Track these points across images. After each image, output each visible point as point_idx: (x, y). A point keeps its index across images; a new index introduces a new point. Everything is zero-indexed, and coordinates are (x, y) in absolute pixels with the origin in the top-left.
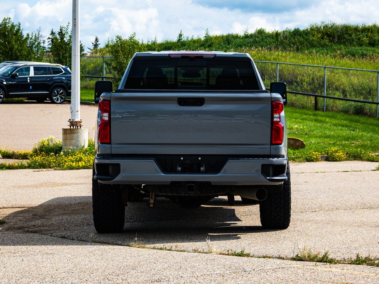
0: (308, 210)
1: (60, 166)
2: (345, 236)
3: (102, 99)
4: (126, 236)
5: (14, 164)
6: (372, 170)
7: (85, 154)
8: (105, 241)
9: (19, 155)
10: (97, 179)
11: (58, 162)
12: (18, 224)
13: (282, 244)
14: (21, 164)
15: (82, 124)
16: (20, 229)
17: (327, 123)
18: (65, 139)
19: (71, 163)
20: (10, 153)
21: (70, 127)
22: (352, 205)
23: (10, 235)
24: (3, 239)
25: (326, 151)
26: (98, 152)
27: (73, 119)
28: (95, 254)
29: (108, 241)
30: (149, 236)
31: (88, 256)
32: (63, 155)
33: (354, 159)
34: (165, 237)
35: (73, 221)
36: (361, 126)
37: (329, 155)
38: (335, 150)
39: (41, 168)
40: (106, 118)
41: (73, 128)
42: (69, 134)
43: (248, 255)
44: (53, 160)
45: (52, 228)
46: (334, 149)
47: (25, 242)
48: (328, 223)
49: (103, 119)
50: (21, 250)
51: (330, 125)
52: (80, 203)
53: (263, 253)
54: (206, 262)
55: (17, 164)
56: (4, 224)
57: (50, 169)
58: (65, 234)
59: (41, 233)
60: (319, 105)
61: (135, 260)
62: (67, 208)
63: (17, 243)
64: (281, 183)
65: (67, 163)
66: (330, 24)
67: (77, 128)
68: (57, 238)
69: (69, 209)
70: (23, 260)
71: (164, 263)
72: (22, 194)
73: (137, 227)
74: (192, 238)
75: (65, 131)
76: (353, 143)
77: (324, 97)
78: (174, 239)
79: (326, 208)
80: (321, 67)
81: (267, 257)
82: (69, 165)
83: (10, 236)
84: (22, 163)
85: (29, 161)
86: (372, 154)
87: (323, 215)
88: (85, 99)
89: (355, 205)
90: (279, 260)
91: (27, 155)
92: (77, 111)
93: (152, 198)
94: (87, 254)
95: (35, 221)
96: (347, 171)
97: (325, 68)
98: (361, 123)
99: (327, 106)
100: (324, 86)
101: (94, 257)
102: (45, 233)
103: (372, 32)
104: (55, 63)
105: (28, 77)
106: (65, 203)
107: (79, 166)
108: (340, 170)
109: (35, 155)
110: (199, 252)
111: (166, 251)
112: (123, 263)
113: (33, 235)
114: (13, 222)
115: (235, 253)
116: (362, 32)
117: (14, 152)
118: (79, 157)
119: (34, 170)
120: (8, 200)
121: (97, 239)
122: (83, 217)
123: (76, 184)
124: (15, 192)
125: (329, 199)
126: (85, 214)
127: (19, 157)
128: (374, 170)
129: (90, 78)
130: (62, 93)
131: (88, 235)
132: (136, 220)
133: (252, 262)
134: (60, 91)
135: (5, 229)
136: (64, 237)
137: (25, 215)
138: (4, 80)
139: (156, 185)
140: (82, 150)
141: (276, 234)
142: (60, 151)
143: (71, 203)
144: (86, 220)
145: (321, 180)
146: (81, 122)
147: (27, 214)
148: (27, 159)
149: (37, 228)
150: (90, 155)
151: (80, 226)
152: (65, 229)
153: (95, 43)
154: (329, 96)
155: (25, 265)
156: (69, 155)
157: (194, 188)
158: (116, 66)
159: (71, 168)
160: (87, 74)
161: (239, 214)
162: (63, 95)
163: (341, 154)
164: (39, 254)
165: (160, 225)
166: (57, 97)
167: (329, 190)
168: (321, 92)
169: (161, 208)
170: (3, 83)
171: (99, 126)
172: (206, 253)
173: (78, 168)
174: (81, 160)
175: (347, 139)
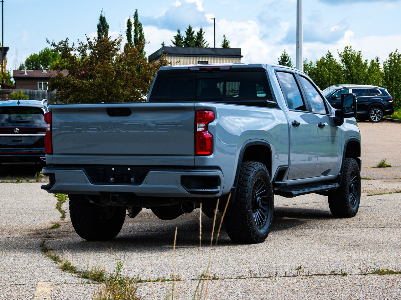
134: (377, 110)
157: (117, 198)
162: (380, 115)
166: (375, 116)
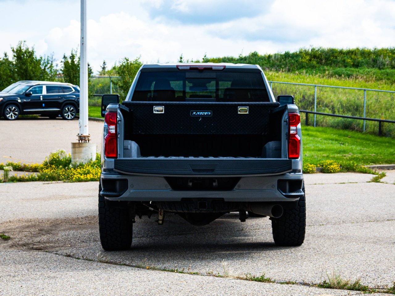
0: (315, 223)
1: (68, 179)
2: (365, 254)
3: (108, 111)
4: (134, 254)
5: (25, 177)
6: (367, 182)
7: (93, 166)
8: (112, 261)
9: (30, 167)
10: (104, 195)
11: (67, 175)
12: (23, 239)
13: (302, 265)
14: (32, 177)
15: (90, 138)
16: (25, 246)
17: (318, 137)
18: (74, 153)
19: (79, 175)
20: (21, 166)
21: (79, 141)
22: (357, 217)
23: (13, 253)
24: (5, 258)
25: (321, 163)
26: (105, 167)
27: (82, 134)
28: (101, 278)
29: (116, 260)
30: (159, 255)
31: (93, 280)
32: (72, 168)
33: (347, 171)
34: (175, 255)
35: (79, 237)
36: (349, 140)
37: (324, 168)
38: (329, 163)
39: (50, 181)
40: (113, 131)
41: (82, 142)
42: (78, 148)
43: (269, 281)
44: (62, 172)
45: (58, 245)
46: (329, 161)
47: (27, 263)
48: (342, 239)
49: (109, 131)
50: (21, 272)
51: (321, 139)
52: (87, 217)
53: (285, 277)
54: (224, 289)
55: (27, 177)
56: (8, 240)
57: (59, 181)
58: (71, 252)
59: (46, 250)
60: (310, 120)
61: (145, 287)
62: (74, 223)
63: (19, 263)
64: (297, 199)
65: (75, 176)
66: (317, 47)
67: (85, 142)
68: (62, 256)
69: (76, 224)
70: (22, 286)
71: (177, 291)
72: (30, 207)
73: (145, 243)
74: (204, 257)
75: (74, 145)
76: (345, 156)
77: (314, 113)
78: (184, 258)
79: (333, 221)
80: (311, 85)
81: (290, 283)
82: (77, 178)
83: (13, 255)
84: (32, 175)
85: (39, 174)
86: (364, 166)
87: (332, 229)
88: (94, 116)
89: (360, 218)
90: (305, 287)
91: (37, 169)
92: (86, 126)
93: (161, 214)
94: (93, 279)
95: (41, 236)
96: (344, 183)
97: (315, 86)
98: (349, 137)
99: (317, 122)
100: (314, 103)
101: (100, 282)
102: (50, 250)
103: (355, 55)
104: (66, 82)
105: (40, 96)
106: (72, 217)
107: (87, 178)
108: (336, 182)
109: (45, 168)
110: (214, 276)
111: (178, 273)
112: (132, 291)
113: (37, 253)
114: (18, 238)
115: (254, 277)
116: (347, 55)
117: (25, 166)
118: (87, 170)
119: (44, 182)
120: (15, 214)
121: (104, 258)
122: (90, 231)
123: (84, 197)
124: (23, 205)
125: (333, 211)
126: (92, 229)
127: (30, 170)
128: (369, 182)
129: (98, 97)
130: (73, 110)
131: (94, 253)
132: (144, 236)
133: (276, 290)
134: (71, 108)
135: (9, 246)
136: (69, 256)
137: (31, 231)
138: (19, 98)
139: (166, 201)
140: (90, 163)
141: (292, 252)
142: (69, 164)
143: (78, 217)
144: (93, 235)
145: (321, 192)
146: (89, 137)
147: (33, 229)
148: (38, 172)
149: (43, 244)
150: (98, 168)
151: (87, 243)
152: (71, 246)
153: (103, 67)
154: (319, 112)
155: (23, 293)
156: (78, 168)
157: (207, 204)
158: (122, 85)
159: (80, 181)
160: (96, 93)
161: (248, 228)
162: (74, 112)
163: (335, 166)
164: (41, 278)
165: (169, 241)
166: (68, 114)
167: (332, 202)
168: (312, 109)
169: (168, 222)
170: (17, 101)
171: (105, 140)
172: (221, 277)
173: (86, 181)
174: (89, 172)
175: (339, 152)
